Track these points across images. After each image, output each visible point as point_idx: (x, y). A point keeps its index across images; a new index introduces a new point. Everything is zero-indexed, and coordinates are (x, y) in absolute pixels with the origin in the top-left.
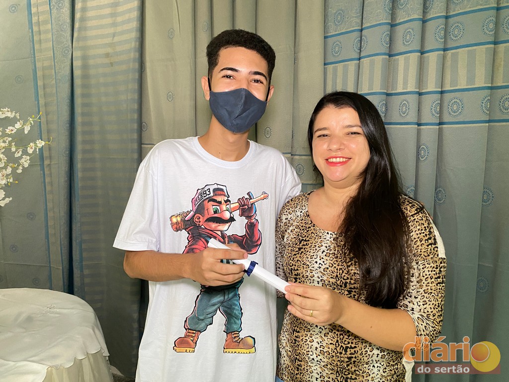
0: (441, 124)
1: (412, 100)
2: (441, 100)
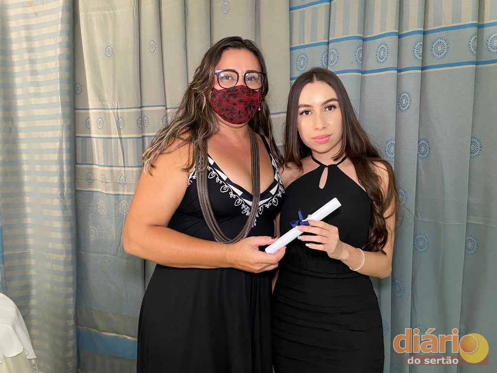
0: (423, 68)
1: (392, 41)
2: (424, 41)
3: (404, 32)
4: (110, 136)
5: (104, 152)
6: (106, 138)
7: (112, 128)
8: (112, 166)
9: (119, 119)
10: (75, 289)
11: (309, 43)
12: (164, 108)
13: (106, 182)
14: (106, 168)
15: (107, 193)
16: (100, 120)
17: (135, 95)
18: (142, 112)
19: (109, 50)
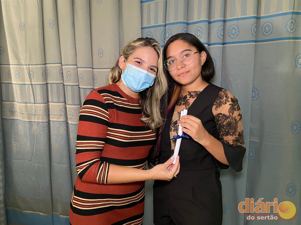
0: (224, 44)
1: (204, 26)
2: (224, 26)
3: (212, 20)
4: (24, 83)
5: (20, 94)
6: (22, 84)
7: (26, 77)
8: (26, 103)
9: (30, 72)
10: (4, 183)
11: (153, 25)
12: (60, 65)
13: (23, 114)
14: (22, 104)
15: (24, 120)
16: (17, 72)
17: (41, 56)
18: (45, 67)
19: (22, 26)
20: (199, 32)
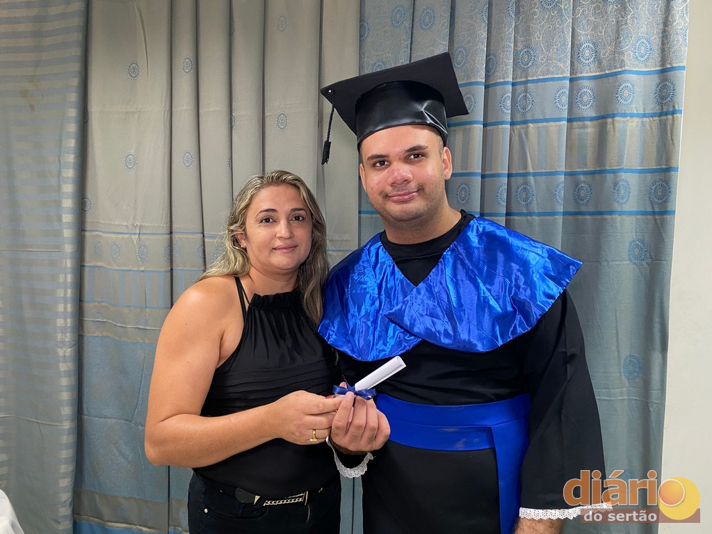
2: (509, 184)
3: (487, 173)
4: (128, 268)
6: (124, 270)
8: (130, 307)
9: (141, 247)
10: (74, 466)
12: (202, 235)
15: (123, 340)
16: (115, 246)
18: (171, 239)
19: (130, 160)
20: (463, 192)
